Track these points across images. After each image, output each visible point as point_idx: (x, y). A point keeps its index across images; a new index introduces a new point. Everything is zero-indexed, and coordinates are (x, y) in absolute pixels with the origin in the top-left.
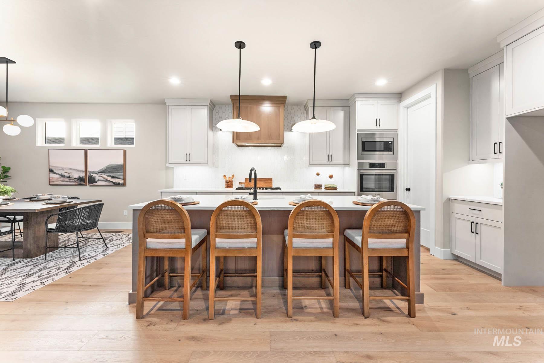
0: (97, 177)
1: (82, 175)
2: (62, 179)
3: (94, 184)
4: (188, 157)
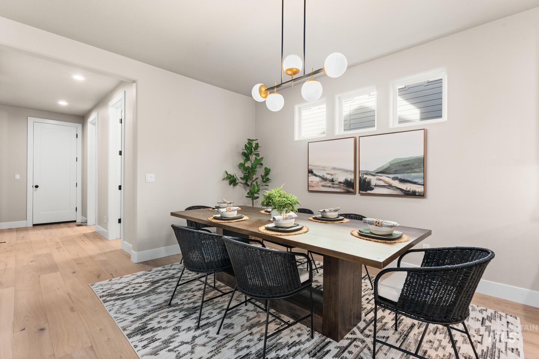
0: (374, 181)
1: (350, 177)
2: (323, 183)
3: (369, 192)
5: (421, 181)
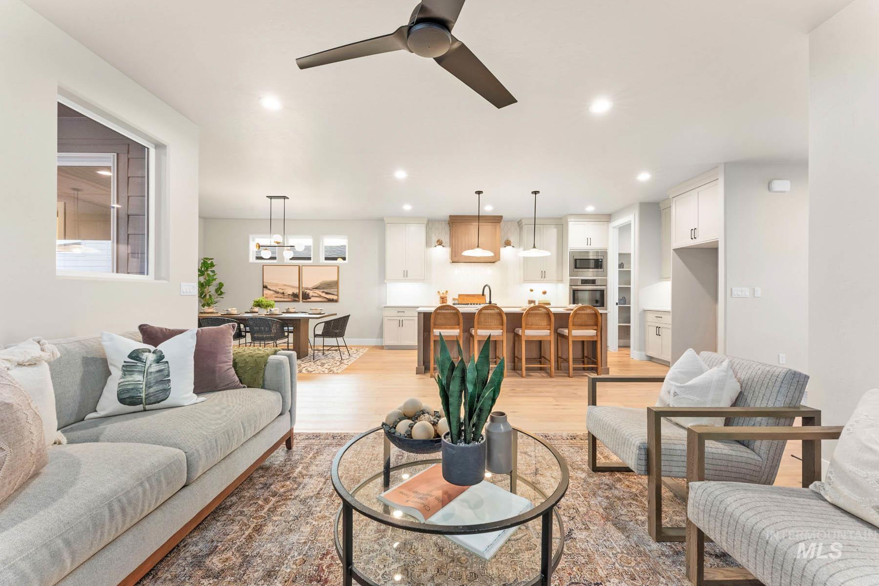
0: (311, 293)
1: (296, 291)
2: (276, 295)
3: (308, 300)
4: (406, 274)
5: (336, 293)
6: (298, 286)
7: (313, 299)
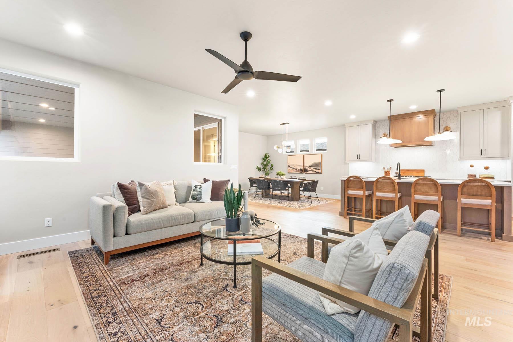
0: (308, 169)
1: (302, 168)
2: (293, 170)
3: (307, 172)
4: (358, 157)
5: (320, 169)
6: (302, 165)
7: (309, 172)
